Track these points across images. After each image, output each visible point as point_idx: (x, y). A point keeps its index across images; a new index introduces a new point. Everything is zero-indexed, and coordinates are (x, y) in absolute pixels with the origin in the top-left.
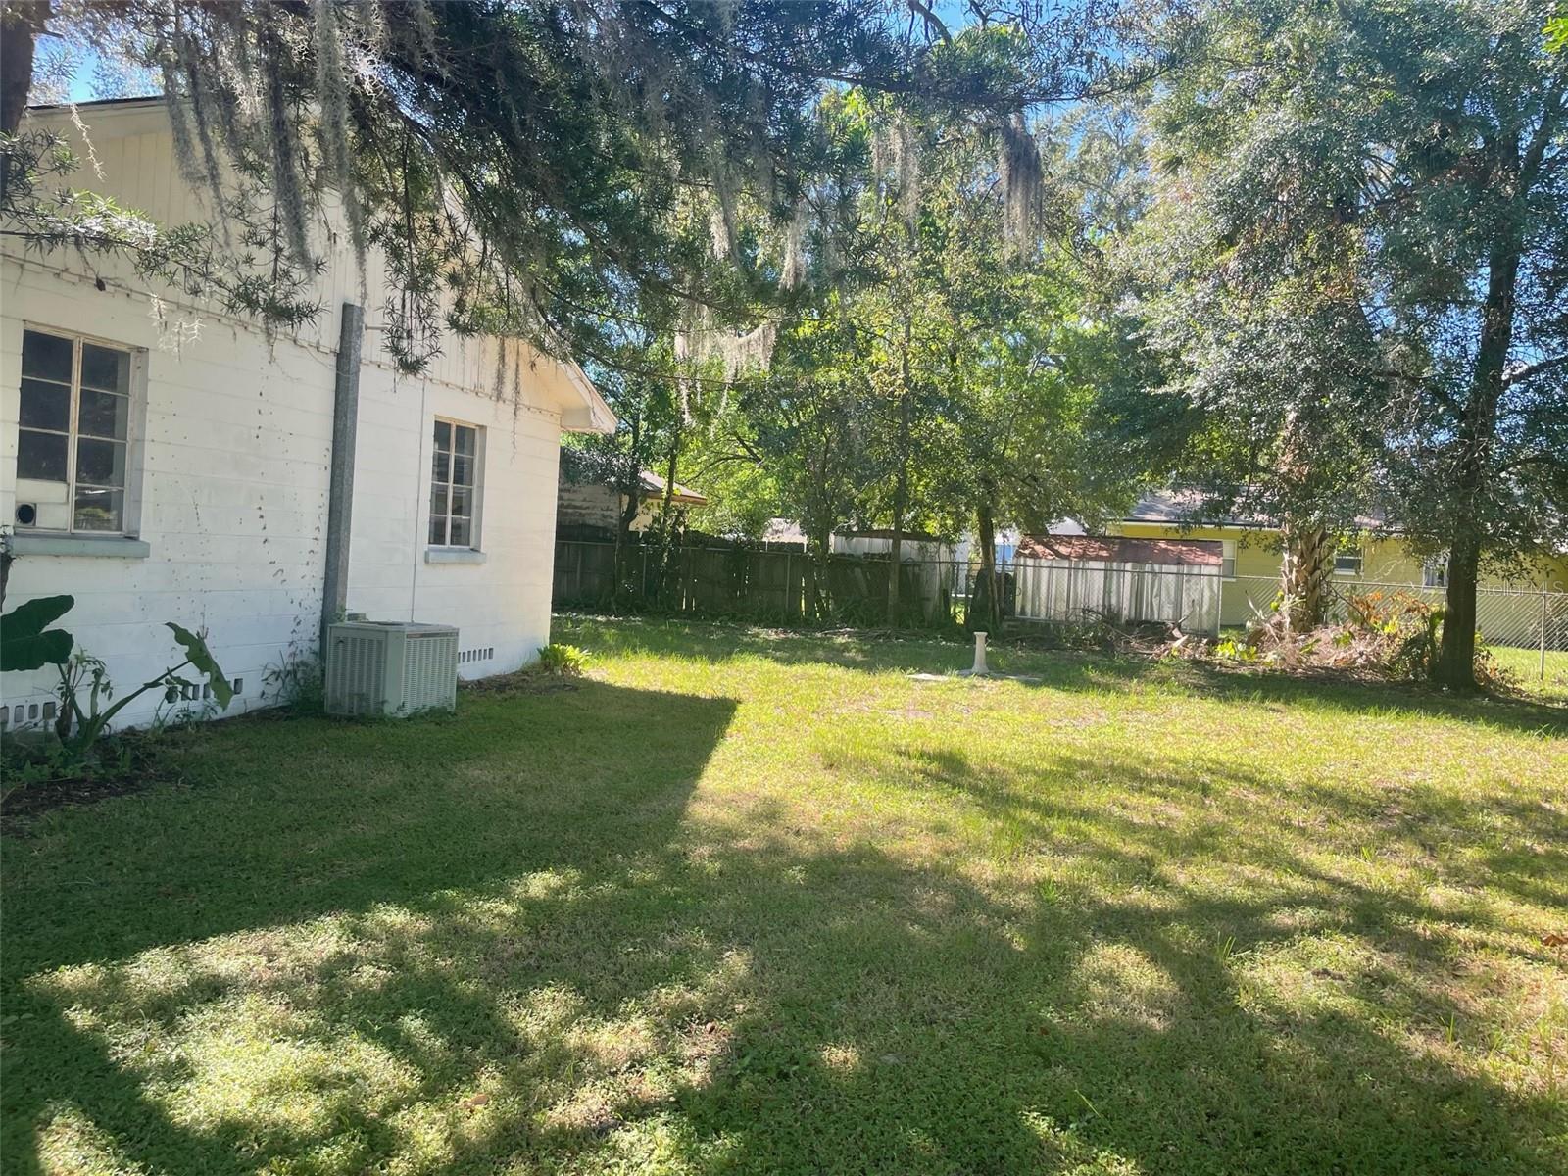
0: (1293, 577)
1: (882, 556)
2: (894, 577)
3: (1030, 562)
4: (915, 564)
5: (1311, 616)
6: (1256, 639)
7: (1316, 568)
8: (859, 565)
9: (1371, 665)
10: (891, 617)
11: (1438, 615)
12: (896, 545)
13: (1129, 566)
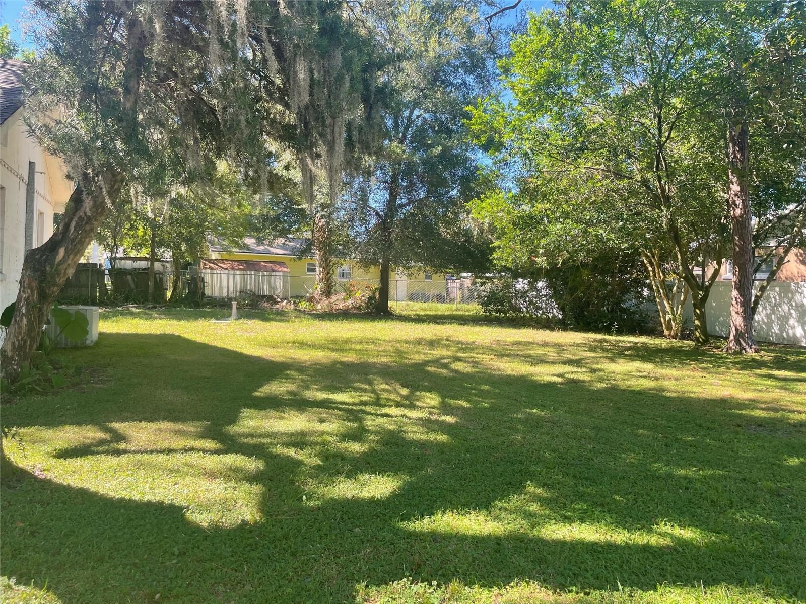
0: (321, 277)
1: (145, 269)
2: (152, 279)
3: (209, 271)
4: (160, 273)
5: (328, 292)
6: (311, 300)
7: (328, 273)
8: (130, 274)
9: (353, 307)
10: (150, 298)
11: (377, 289)
12: (152, 264)
13: (253, 273)
